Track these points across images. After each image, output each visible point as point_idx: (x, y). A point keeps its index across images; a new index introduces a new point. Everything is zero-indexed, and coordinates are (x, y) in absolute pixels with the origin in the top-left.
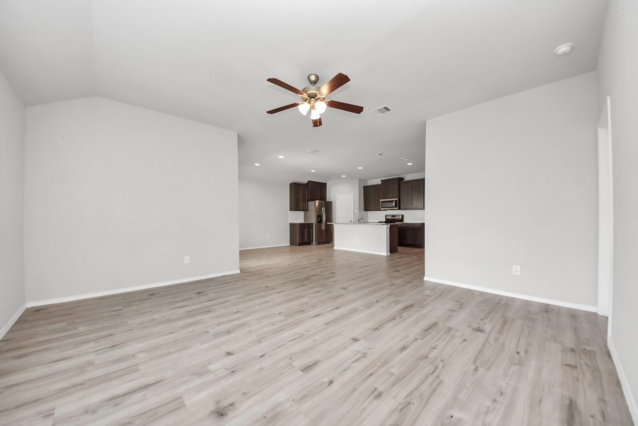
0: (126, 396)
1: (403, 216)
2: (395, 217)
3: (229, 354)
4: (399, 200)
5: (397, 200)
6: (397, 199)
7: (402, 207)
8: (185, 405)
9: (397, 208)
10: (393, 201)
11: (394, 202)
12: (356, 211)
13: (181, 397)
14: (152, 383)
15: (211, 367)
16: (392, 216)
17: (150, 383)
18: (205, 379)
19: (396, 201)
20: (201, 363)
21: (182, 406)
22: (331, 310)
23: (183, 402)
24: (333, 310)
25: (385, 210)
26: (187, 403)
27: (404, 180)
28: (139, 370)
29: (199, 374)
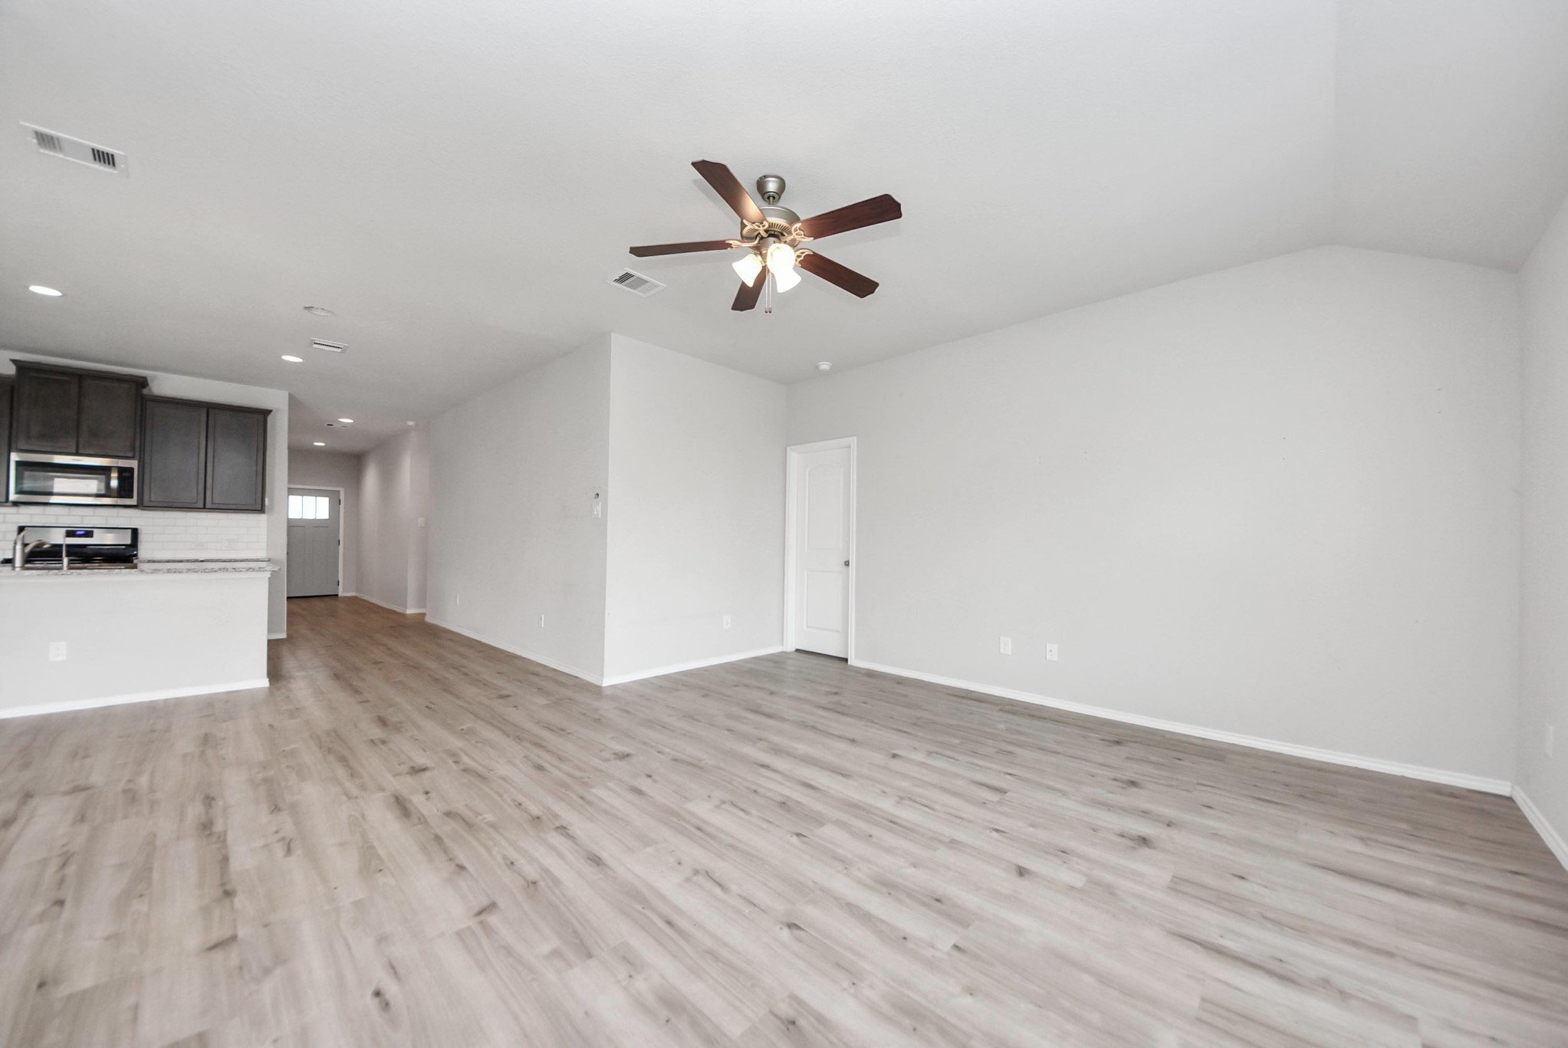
0: (1257, 962)
1: (135, 532)
2: (88, 535)
3: (1022, 872)
4: (143, 466)
5: (131, 470)
6: (131, 464)
8: (1174, 877)
9: (133, 501)
10: (110, 469)
11: (116, 475)
13: (1169, 888)
14: (1195, 945)
15: (1078, 881)
16: (71, 533)
17: (1199, 947)
18: (1109, 878)
19: (122, 471)
20: (1082, 899)
21: (1177, 879)
23: (1172, 881)
26: (1167, 877)
28: (1203, 999)
29: (1110, 890)
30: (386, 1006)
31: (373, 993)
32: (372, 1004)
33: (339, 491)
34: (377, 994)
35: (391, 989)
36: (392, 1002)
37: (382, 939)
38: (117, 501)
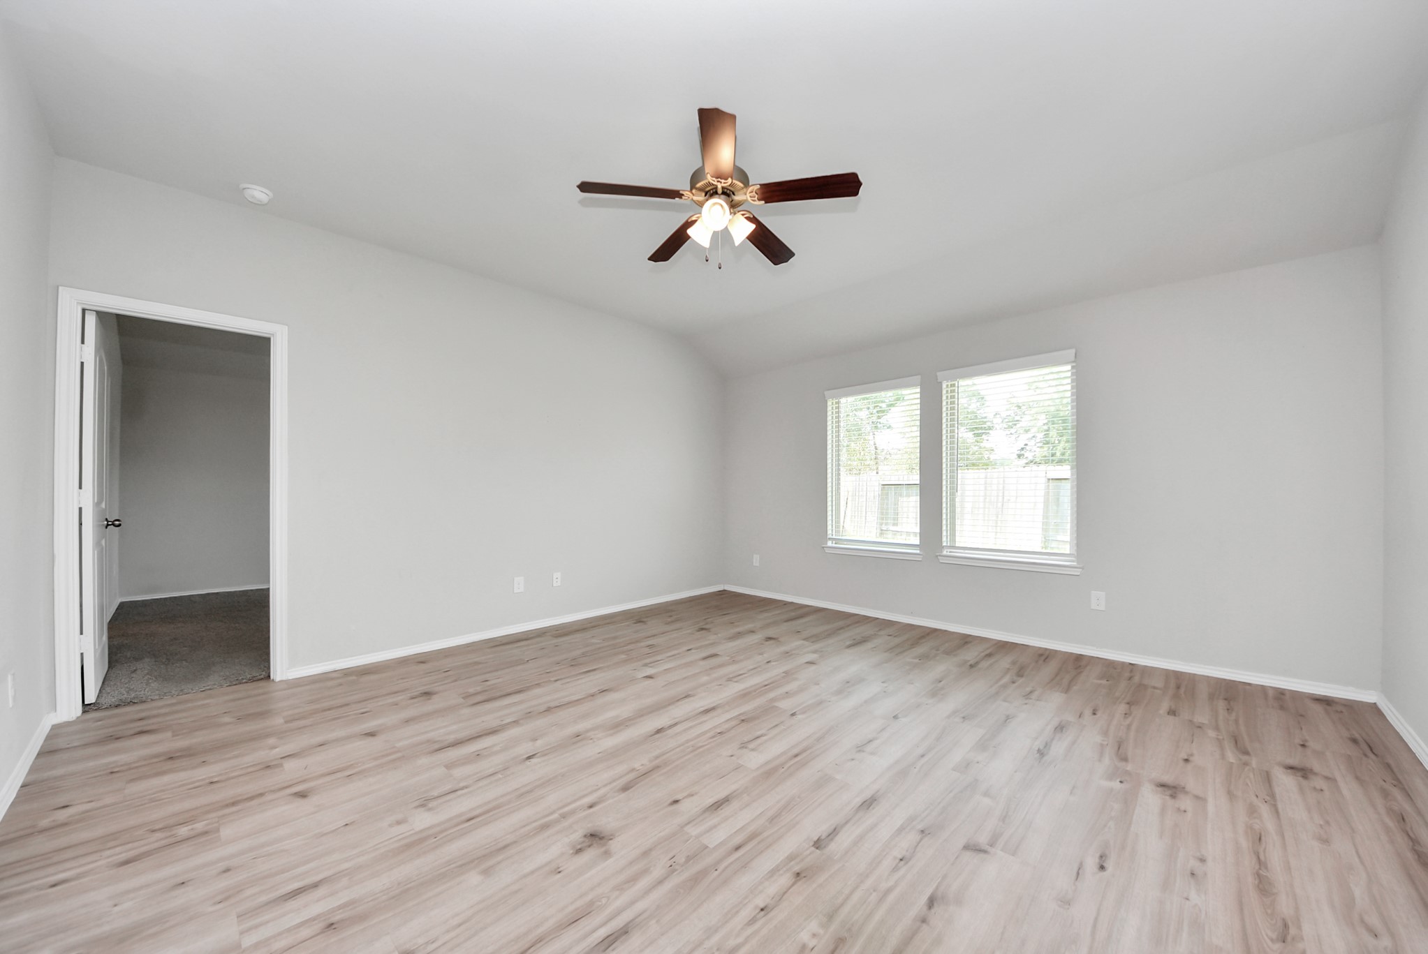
22: (676, 724)
24: (671, 727)
30: (1102, 857)
31: (1105, 871)
32: (1110, 865)
34: (1102, 868)
35: (1091, 863)
36: (1098, 855)
37: (1066, 902)
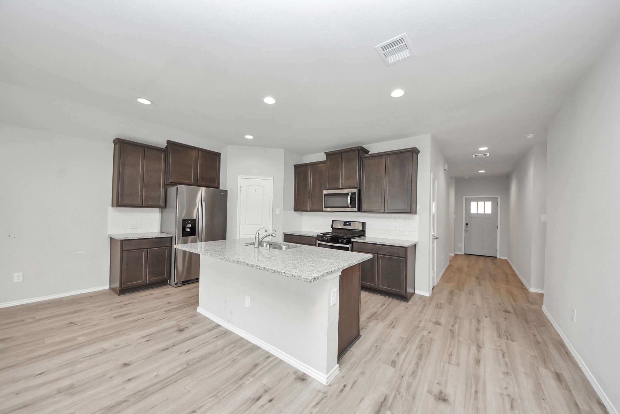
1: (364, 223)
2: (350, 225)
4: (359, 191)
5: (355, 193)
6: (355, 191)
7: (364, 206)
9: (356, 209)
10: (347, 194)
11: (349, 197)
12: (278, 211)
16: (345, 224)
19: (353, 194)
25: (333, 212)
27: (369, 153)
33: (497, 198)
38: (350, 210)
